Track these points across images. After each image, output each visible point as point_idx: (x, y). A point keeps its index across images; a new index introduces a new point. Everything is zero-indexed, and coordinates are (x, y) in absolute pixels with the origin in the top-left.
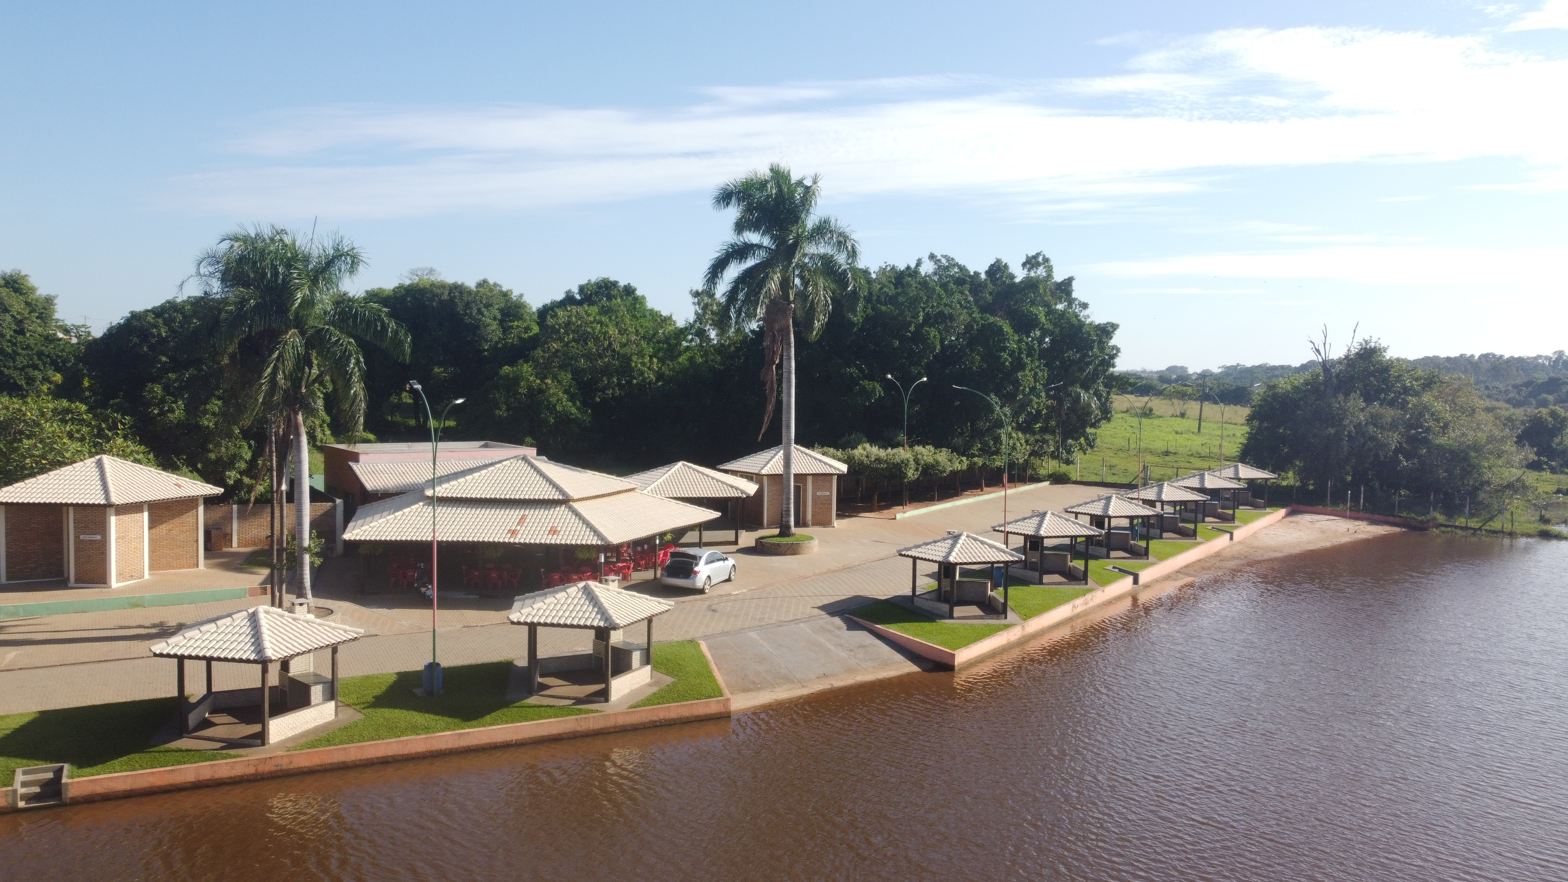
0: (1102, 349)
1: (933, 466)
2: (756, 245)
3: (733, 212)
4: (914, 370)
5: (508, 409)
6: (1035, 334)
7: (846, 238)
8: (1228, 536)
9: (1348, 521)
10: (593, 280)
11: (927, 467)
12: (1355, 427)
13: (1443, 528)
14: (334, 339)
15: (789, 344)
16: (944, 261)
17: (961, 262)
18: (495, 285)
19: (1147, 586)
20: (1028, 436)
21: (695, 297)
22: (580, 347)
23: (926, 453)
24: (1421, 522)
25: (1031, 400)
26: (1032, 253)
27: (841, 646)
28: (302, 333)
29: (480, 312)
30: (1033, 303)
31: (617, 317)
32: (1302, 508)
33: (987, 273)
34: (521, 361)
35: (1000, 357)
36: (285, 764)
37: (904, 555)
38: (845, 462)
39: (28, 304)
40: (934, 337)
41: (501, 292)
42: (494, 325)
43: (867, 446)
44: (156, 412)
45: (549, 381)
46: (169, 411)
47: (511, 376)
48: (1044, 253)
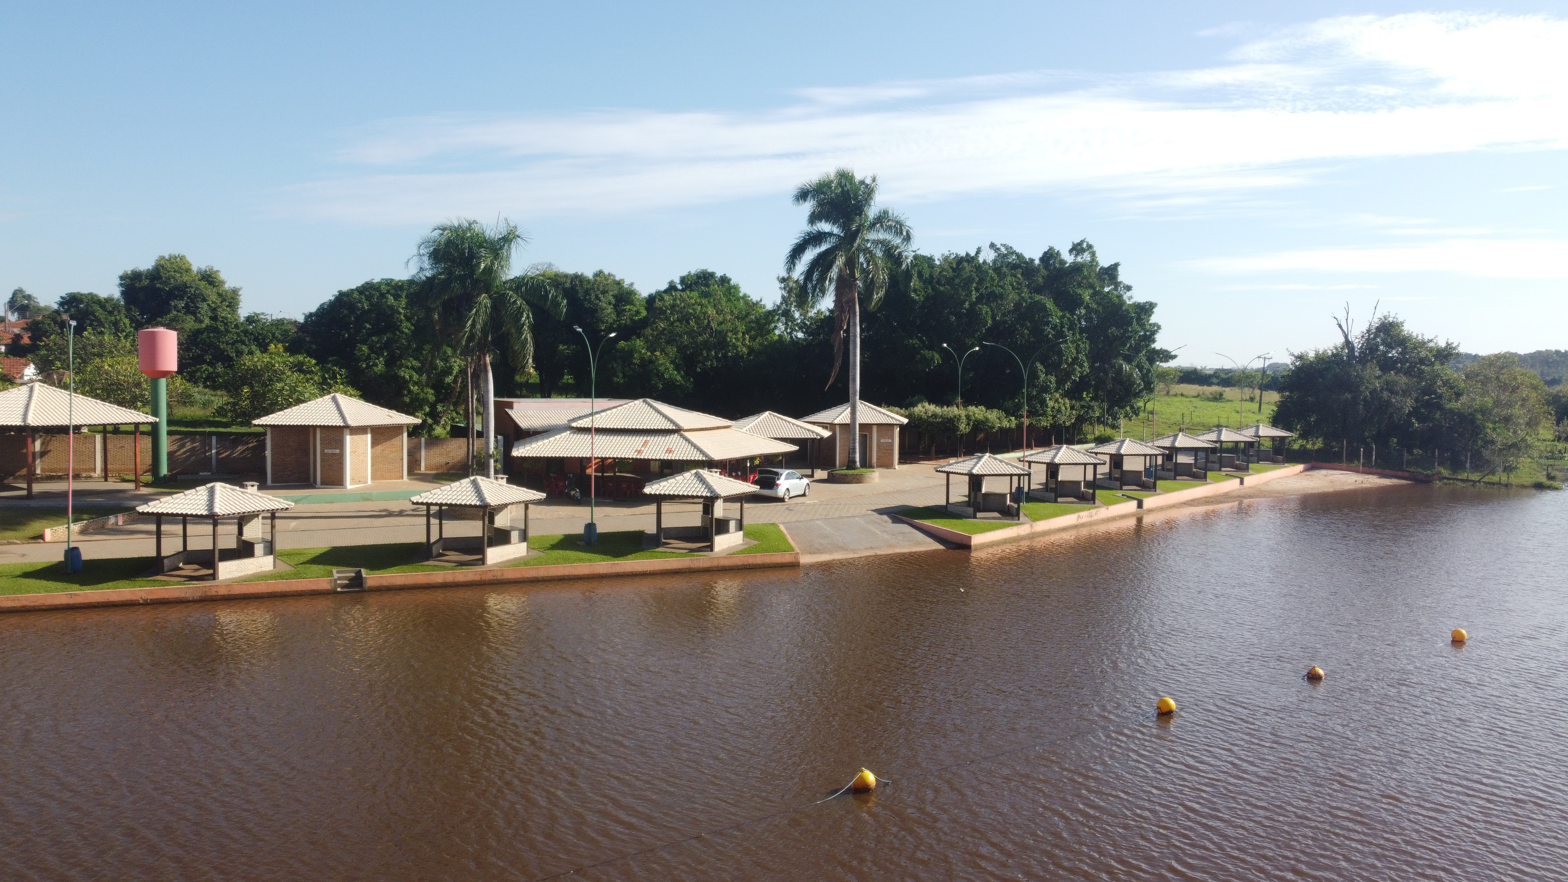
0: (1142, 326)
1: (983, 422)
2: (828, 233)
3: (808, 207)
4: (969, 342)
5: (624, 376)
6: (1080, 313)
7: (901, 225)
8: (1238, 480)
9: (1360, 475)
10: (693, 272)
11: (979, 423)
12: (1371, 393)
13: (1446, 481)
14: (512, 300)
15: (855, 313)
16: (1003, 249)
17: (1018, 250)
18: (609, 275)
19: (1150, 511)
20: (1074, 402)
21: (782, 282)
22: (683, 326)
23: (978, 412)
24: (1427, 475)
25: (1074, 370)
26: (1077, 241)
27: (886, 532)
28: (490, 297)
29: (597, 298)
30: (1079, 285)
31: (714, 300)
32: (1320, 464)
33: (1041, 259)
34: (634, 337)
35: (1044, 330)
36: (499, 576)
37: (940, 471)
38: (906, 417)
39: (220, 295)
40: (986, 313)
41: (614, 281)
42: (610, 309)
43: (926, 404)
44: (364, 366)
45: (658, 353)
46: (373, 365)
47: (626, 349)
48: (1087, 240)
